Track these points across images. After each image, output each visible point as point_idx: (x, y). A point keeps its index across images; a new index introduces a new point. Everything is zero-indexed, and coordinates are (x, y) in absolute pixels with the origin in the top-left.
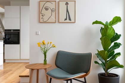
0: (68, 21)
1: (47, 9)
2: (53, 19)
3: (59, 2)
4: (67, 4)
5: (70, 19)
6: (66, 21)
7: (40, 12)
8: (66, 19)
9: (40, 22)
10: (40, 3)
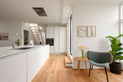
0: (92, 36)
1: (82, 30)
2: (85, 35)
3: (87, 27)
4: (92, 27)
5: (93, 35)
6: (91, 36)
8: (91, 35)
9: (78, 37)
10: (78, 27)
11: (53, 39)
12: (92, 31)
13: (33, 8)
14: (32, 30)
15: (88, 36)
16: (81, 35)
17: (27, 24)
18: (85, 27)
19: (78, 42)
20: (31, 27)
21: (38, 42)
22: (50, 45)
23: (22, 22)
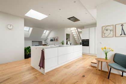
1: (107, 30)
3: (115, 25)
4: (122, 25)
5: (125, 34)
7: (103, 32)
9: (103, 37)
10: (102, 27)
11: (89, 40)
12: (123, 29)
13: (68, 19)
14: (72, 33)
15: (116, 36)
16: (106, 35)
17: (68, 29)
18: (112, 26)
19: (102, 43)
20: (71, 31)
21: (78, 43)
22: (83, 46)
23: (65, 28)
